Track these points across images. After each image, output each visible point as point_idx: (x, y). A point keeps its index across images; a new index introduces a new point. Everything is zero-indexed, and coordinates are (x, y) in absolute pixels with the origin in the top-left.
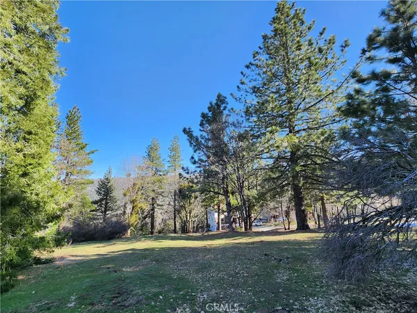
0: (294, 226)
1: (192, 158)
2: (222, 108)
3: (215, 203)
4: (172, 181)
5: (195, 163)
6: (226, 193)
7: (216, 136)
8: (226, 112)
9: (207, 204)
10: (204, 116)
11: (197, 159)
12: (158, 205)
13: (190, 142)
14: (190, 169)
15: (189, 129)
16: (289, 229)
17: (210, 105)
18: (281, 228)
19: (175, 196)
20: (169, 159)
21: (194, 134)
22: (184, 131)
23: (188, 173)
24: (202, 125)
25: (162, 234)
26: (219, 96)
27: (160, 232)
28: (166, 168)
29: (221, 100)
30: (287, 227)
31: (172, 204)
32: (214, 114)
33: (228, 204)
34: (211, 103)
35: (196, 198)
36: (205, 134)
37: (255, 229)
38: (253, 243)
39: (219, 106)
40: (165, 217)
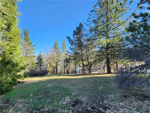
0: (106, 72)
1: (70, 48)
2: (81, 29)
3: (79, 64)
4: (63, 56)
5: (71, 49)
6: (82, 60)
7: (79, 39)
8: (83, 30)
9: (75, 64)
10: (74, 32)
11: (72, 48)
12: (58, 64)
13: (69, 42)
14: (69, 52)
15: (69, 37)
16: (104, 73)
17: (77, 28)
18: (101, 72)
19: (64, 61)
20: (62, 48)
21: (71, 39)
22: (67, 37)
23: (69, 53)
24: (74, 35)
25: (60, 74)
26: (80, 24)
27: (59, 74)
28: (61, 51)
29: (81, 25)
30: (103, 72)
31: (63, 64)
32: (78, 31)
33: (83, 64)
34: (77, 27)
35: (72, 62)
36: (75, 39)
37: (92, 73)
38: (91, 77)
39: (80, 28)
40: (61, 68)
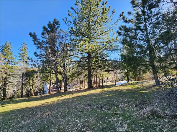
0: (86, 86)
1: (36, 53)
2: (56, 27)
3: (49, 79)
4: (20, 67)
5: (37, 56)
6: (56, 73)
8: (58, 30)
9: (44, 79)
10: (45, 28)
11: (39, 54)
12: (9, 82)
13: (34, 42)
14: (33, 59)
15: (34, 33)
16: (82, 89)
17: (49, 23)
18: (79, 89)
19: (23, 76)
20: (19, 55)
22: (30, 34)
23: (32, 61)
24: (43, 34)
25: (13, 99)
26: (55, 20)
27: (10, 98)
29: (56, 22)
30: (81, 88)
31: (21, 81)
33: (57, 79)
34: (50, 22)
35: (37, 77)
36: (45, 40)
39: (54, 26)
40: (15, 88)
